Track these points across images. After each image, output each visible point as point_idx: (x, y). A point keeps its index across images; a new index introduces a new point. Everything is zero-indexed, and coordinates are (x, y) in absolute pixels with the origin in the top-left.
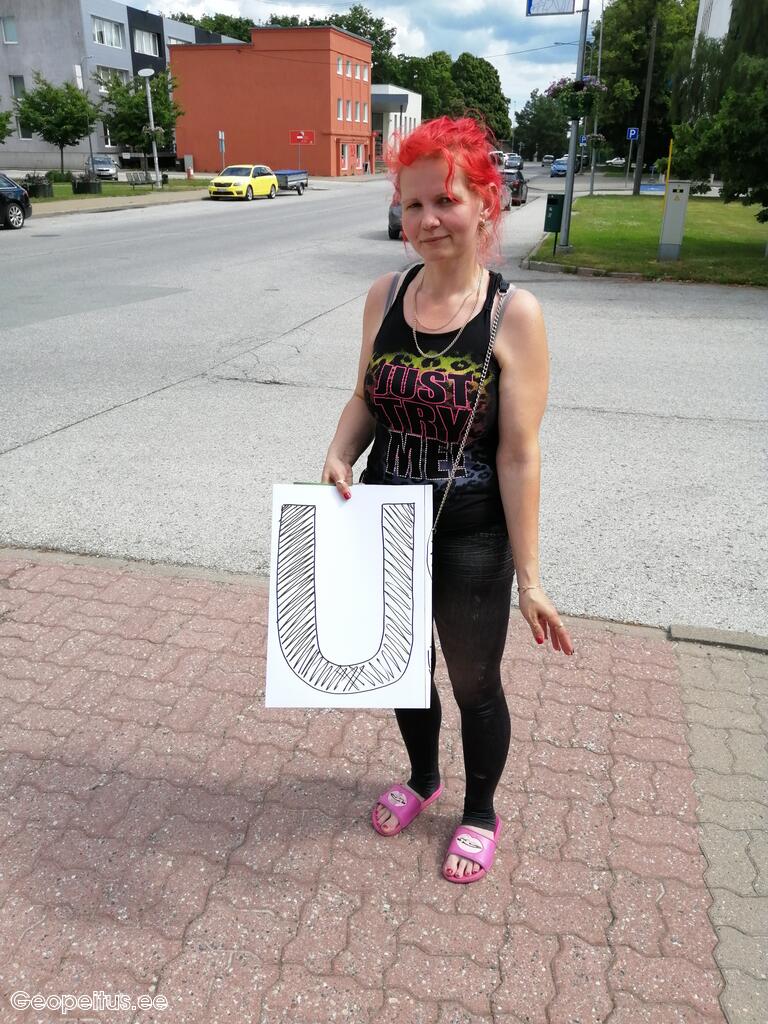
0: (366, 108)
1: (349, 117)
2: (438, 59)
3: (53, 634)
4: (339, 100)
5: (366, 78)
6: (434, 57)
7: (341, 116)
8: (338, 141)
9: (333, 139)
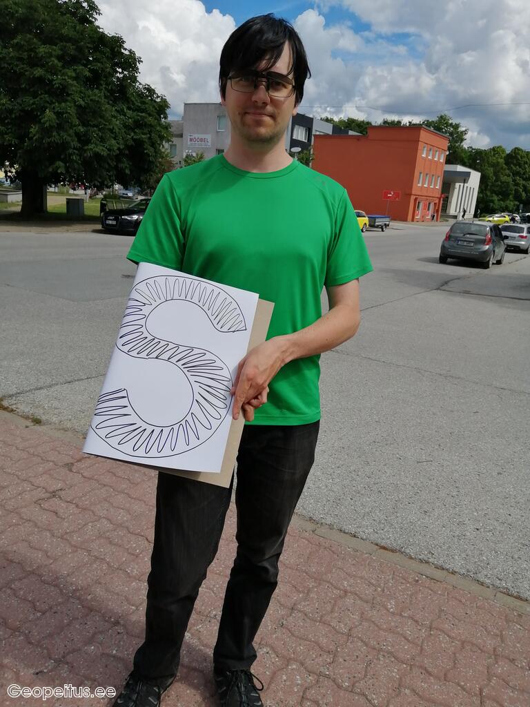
0: (439, 178)
1: (426, 184)
2: (495, 151)
3: (80, 515)
4: (421, 173)
5: (442, 160)
6: (493, 149)
7: (421, 183)
8: (416, 199)
9: (413, 198)
